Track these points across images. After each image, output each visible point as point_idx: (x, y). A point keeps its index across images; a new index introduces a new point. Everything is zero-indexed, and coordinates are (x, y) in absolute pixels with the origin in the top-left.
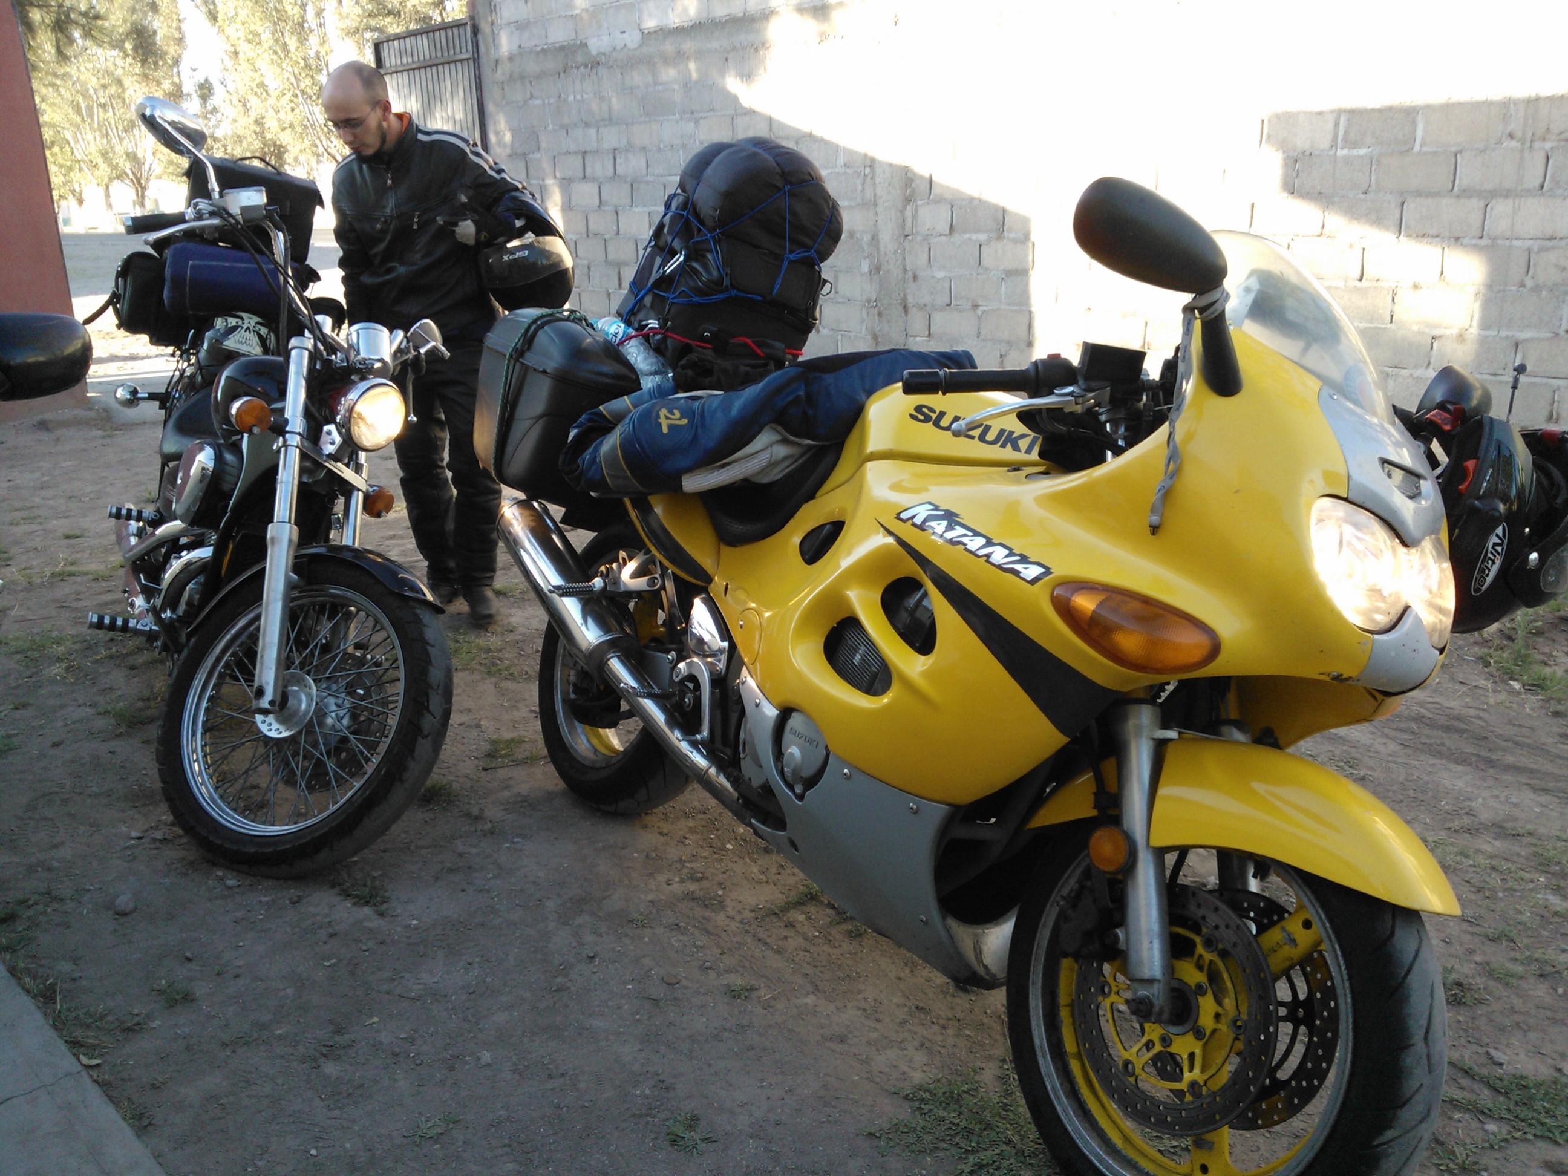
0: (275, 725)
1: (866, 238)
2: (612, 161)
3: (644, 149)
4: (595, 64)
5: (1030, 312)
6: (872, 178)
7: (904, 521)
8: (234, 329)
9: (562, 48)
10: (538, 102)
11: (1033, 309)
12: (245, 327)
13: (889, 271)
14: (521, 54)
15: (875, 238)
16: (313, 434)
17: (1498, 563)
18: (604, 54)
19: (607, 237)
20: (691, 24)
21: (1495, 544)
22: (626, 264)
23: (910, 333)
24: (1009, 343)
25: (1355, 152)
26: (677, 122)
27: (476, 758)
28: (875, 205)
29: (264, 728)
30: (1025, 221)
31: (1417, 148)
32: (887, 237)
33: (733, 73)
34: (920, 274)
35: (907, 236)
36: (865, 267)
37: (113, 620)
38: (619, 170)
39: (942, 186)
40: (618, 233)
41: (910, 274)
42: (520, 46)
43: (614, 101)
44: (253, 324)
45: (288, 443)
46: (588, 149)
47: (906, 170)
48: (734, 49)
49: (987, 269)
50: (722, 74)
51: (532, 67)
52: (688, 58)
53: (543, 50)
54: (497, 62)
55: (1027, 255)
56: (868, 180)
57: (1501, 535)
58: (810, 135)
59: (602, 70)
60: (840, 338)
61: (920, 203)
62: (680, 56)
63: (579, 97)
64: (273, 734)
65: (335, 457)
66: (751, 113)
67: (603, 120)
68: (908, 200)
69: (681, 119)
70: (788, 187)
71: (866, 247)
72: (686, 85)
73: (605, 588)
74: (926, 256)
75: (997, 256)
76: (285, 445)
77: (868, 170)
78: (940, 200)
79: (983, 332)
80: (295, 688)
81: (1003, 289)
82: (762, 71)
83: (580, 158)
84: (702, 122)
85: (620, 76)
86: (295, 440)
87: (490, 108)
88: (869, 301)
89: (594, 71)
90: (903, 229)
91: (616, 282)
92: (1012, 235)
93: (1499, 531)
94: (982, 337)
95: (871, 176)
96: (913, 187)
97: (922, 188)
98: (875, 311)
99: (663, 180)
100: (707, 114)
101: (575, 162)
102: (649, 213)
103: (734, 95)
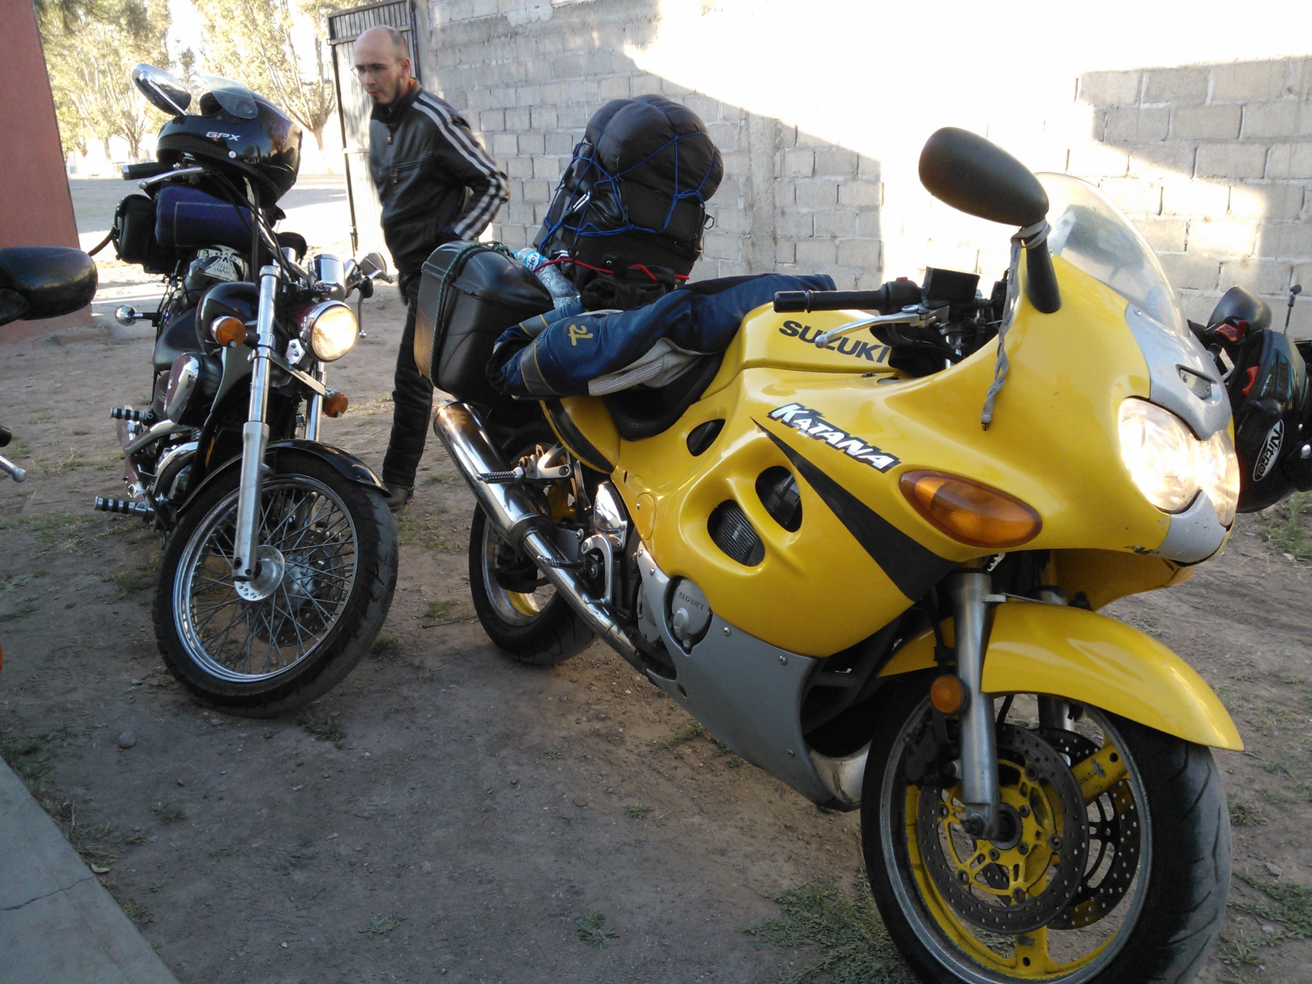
0: (251, 591)
1: (742, 180)
2: (528, 116)
3: (554, 106)
4: (514, 34)
5: (880, 242)
6: (747, 129)
7: (775, 419)
8: (214, 259)
9: (486, 21)
10: (466, 67)
11: (882, 239)
12: (223, 257)
13: (761, 208)
14: (451, 26)
15: (749, 180)
16: (281, 347)
17: (1276, 453)
18: (521, 25)
19: (524, 180)
21: (1273, 438)
22: (540, 203)
23: (779, 260)
24: (862, 268)
25: (1155, 106)
26: (583, 82)
27: (417, 618)
28: (750, 152)
29: (241, 593)
30: (876, 165)
31: (1208, 102)
32: (759, 181)
33: (630, 41)
34: (787, 210)
35: (776, 178)
36: (741, 206)
37: (116, 503)
38: (534, 124)
39: (807, 136)
40: (533, 177)
41: (779, 210)
42: (451, 19)
43: (530, 65)
44: (230, 255)
45: (260, 354)
46: (508, 106)
47: (776, 122)
48: (631, 20)
49: (844, 206)
50: (621, 41)
51: (461, 37)
52: (592, 29)
53: (471, 24)
54: (431, 33)
55: (877, 194)
56: (744, 132)
57: (1278, 430)
58: (695, 93)
59: (520, 40)
60: (719, 264)
61: (787, 150)
62: (585, 27)
63: (500, 62)
64: (249, 598)
65: (299, 367)
66: (645, 74)
67: (521, 81)
68: (777, 148)
69: (586, 79)
70: (677, 137)
71: (741, 188)
72: (590, 52)
73: (524, 476)
74: (792, 195)
75: (853, 195)
76: (257, 357)
77: (743, 122)
78: (804, 148)
79: (840, 259)
80: (267, 560)
81: (857, 223)
82: (654, 39)
83: (501, 113)
84: (603, 82)
85: (534, 45)
86: (265, 352)
87: (428, 72)
88: (744, 234)
89: (513, 39)
90: (773, 171)
91: (532, 218)
92: (865, 177)
93: (1277, 426)
94: (839, 262)
95: (745, 128)
96: (782, 135)
97: (790, 137)
98: (749, 242)
99: (571, 132)
100: (606, 76)
101: (498, 117)
102: (560, 160)
103: (630, 60)
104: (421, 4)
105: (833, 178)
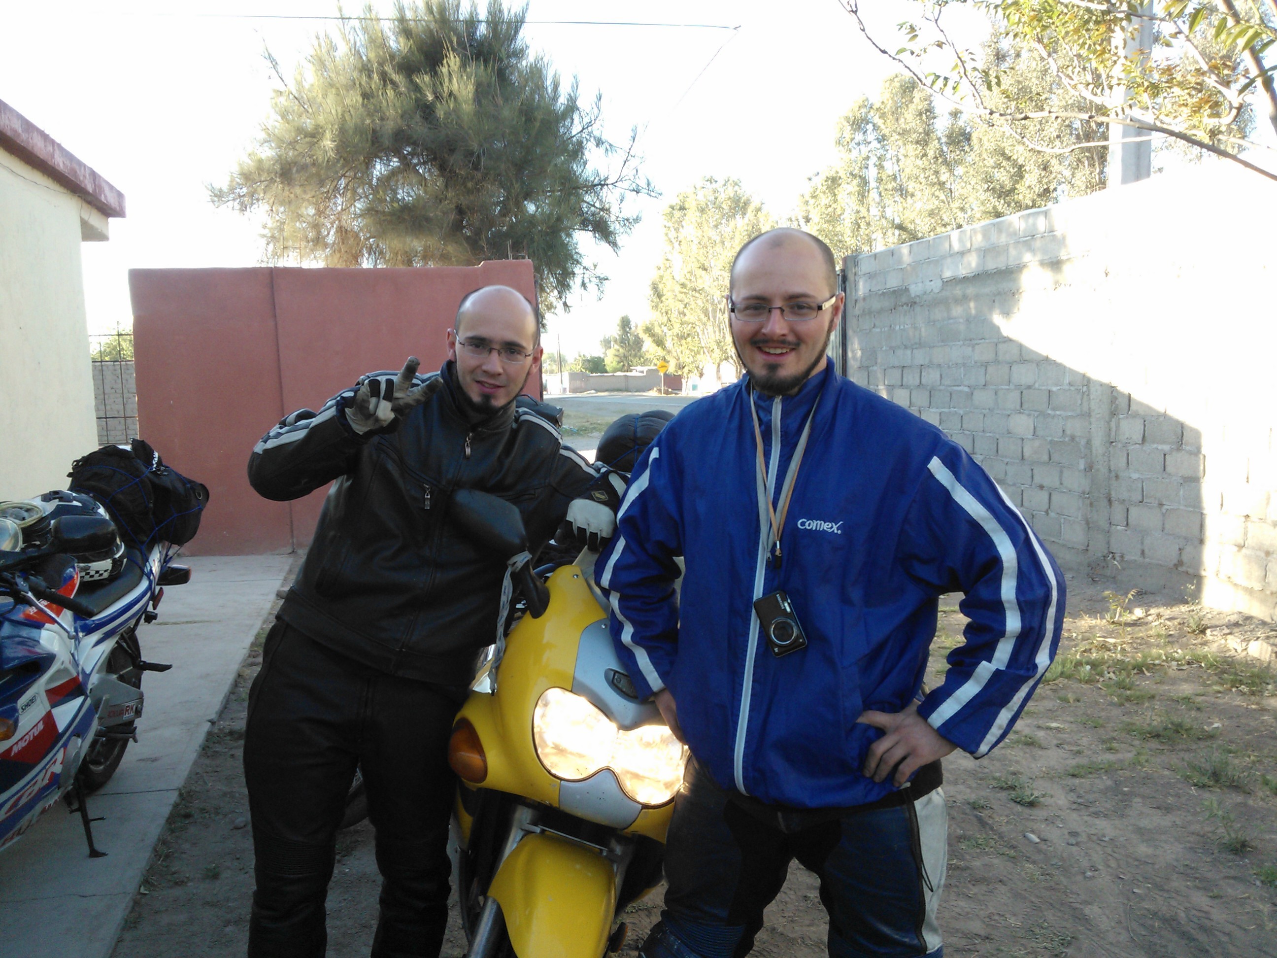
1: (1083, 442)
2: (919, 374)
3: (938, 366)
4: (913, 304)
5: (1202, 514)
6: (1088, 395)
9: (894, 291)
10: (878, 330)
11: (1205, 512)
13: (1098, 470)
14: (870, 295)
15: (1089, 443)
18: (918, 296)
20: (973, 275)
23: (1113, 522)
24: (1185, 538)
26: (961, 346)
28: (1089, 415)
30: (1197, 435)
32: (1098, 442)
33: (998, 311)
34: (1121, 474)
35: (1112, 442)
36: (1082, 467)
38: (923, 381)
39: (1141, 404)
41: (1113, 474)
42: (870, 290)
43: (923, 330)
46: (906, 365)
47: (1113, 389)
48: (999, 294)
49: (1170, 474)
50: (991, 309)
51: (876, 305)
52: (970, 300)
53: (883, 294)
54: (856, 301)
55: (1199, 466)
56: (1085, 396)
58: (1047, 359)
59: (918, 309)
61: (1121, 416)
62: (965, 298)
63: (902, 327)
66: (1008, 340)
67: (916, 343)
68: (1113, 414)
69: (964, 344)
71: (1082, 449)
72: (967, 320)
74: (1125, 460)
75: (1177, 464)
77: (1085, 389)
78: (1136, 415)
79: (1167, 526)
81: (1181, 492)
82: (1016, 310)
83: (900, 370)
84: (976, 347)
85: (927, 313)
87: (850, 333)
88: (1084, 493)
89: (912, 308)
90: (1109, 436)
92: (1188, 448)
94: (1166, 531)
95: (1087, 393)
96: (1117, 403)
97: (1123, 403)
98: (1088, 502)
99: (949, 389)
100: (981, 341)
101: (897, 373)
102: (940, 413)
103: (997, 329)
104: (851, 277)
105: (1160, 447)
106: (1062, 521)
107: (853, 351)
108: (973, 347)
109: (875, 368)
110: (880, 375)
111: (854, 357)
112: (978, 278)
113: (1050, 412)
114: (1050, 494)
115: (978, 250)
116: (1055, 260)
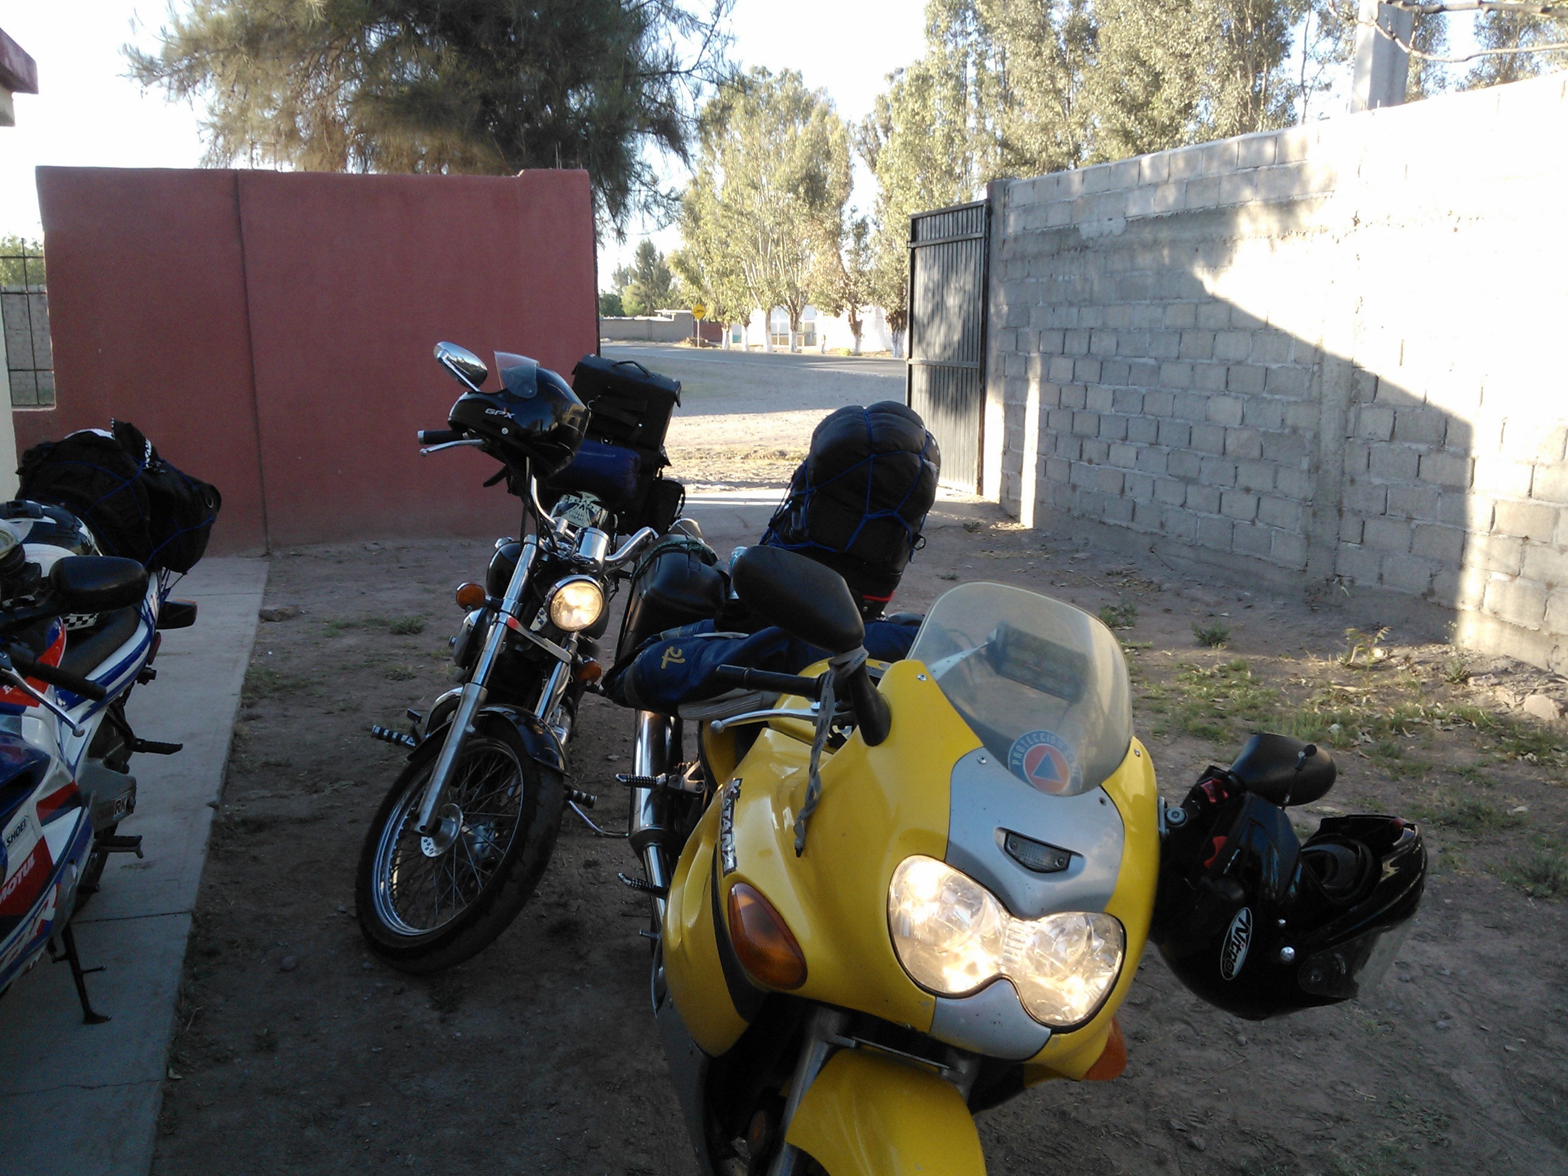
0: (432, 846)
1: (1309, 435)
2: (1087, 340)
3: (1115, 330)
4: (1084, 248)
6: (1320, 376)
8: (573, 505)
9: (1058, 232)
10: (1033, 280)
12: (581, 504)
13: (1327, 472)
14: (1024, 235)
15: (1317, 436)
17: (1244, 950)
18: (1092, 239)
19: (1075, 410)
20: (1169, 214)
21: (1238, 930)
22: (1088, 437)
23: (1343, 538)
24: (1440, 562)
26: (1147, 306)
28: (1320, 403)
29: (424, 845)
30: (1467, 429)
32: (1329, 438)
33: (1201, 263)
34: (1357, 478)
35: (1348, 438)
36: (1305, 466)
37: (391, 734)
38: (1094, 349)
39: (1393, 389)
40: (1085, 408)
41: (1347, 478)
42: (1024, 228)
43: (1096, 282)
44: (588, 502)
45: (500, 619)
46: (1069, 327)
47: (1353, 370)
48: (1204, 240)
49: (1424, 481)
50: (1191, 260)
51: (1032, 248)
52: (1163, 247)
53: (1043, 233)
54: (1004, 241)
55: (1465, 472)
56: (1316, 379)
57: (1244, 920)
58: (1266, 327)
59: (1090, 255)
61: (1363, 405)
62: (1155, 245)
63: (1067, 278)
64: (427, 853)
66: (1214, 300)
67: (1085, 300)
68: (1353, 401)
69: (1152, 304)
71: (1307, 445)
72: (1158, 271)
73: (665, 784)
74: (1364, 461)
75: (1435, 468)
76: (497, 622)
77: (1316, 368)
78: (1383, 405)
79: (1415, 547)
81: (1439, 504)
82: (1227, 264)
83: (1061, 333)
84: (1169, 308)
85: (1103, 260)
86: (505, 618)
87: (994, 281)
88: (1305, 500)
89: (1083, 254)
90: (1345, 428)
91: (1078, 455)
92: (1452, 449)
93: (1243, 915)
94: (1414, 552)
95: (1317, 374)
96: (1359, 387)
97: (1367, 387)
98: (1310, 511)
99: (1129, 361)
100: (1175, 301)
101: (1057, 338)
102: (1114, 391)
103: (1200, 284)
104: (997, 207)
105: (1414, 446)
106: (1273, 533)
107: (997, 306)
108: (1165, 308)
109: (1027, 330)
110: (1033, 339)
111: (998, 312)
112: (1177, 218)
113: (1265, 395)
114: (1259, 499)
115: (1179, 183)
116: (1284, 200)
